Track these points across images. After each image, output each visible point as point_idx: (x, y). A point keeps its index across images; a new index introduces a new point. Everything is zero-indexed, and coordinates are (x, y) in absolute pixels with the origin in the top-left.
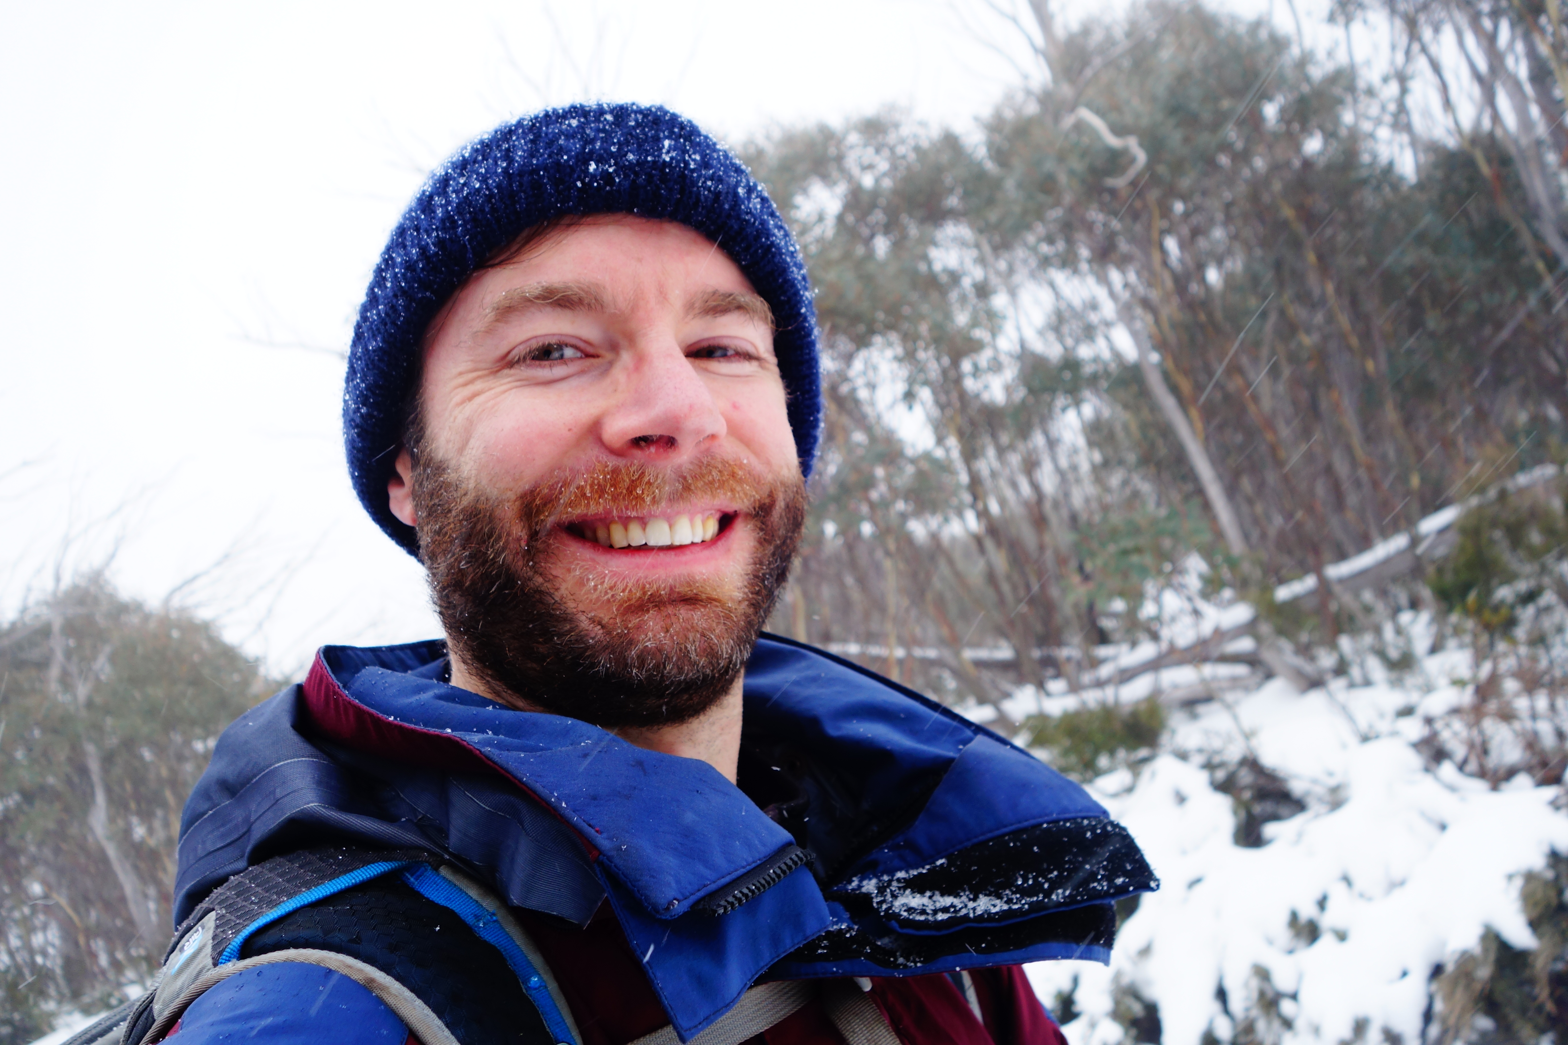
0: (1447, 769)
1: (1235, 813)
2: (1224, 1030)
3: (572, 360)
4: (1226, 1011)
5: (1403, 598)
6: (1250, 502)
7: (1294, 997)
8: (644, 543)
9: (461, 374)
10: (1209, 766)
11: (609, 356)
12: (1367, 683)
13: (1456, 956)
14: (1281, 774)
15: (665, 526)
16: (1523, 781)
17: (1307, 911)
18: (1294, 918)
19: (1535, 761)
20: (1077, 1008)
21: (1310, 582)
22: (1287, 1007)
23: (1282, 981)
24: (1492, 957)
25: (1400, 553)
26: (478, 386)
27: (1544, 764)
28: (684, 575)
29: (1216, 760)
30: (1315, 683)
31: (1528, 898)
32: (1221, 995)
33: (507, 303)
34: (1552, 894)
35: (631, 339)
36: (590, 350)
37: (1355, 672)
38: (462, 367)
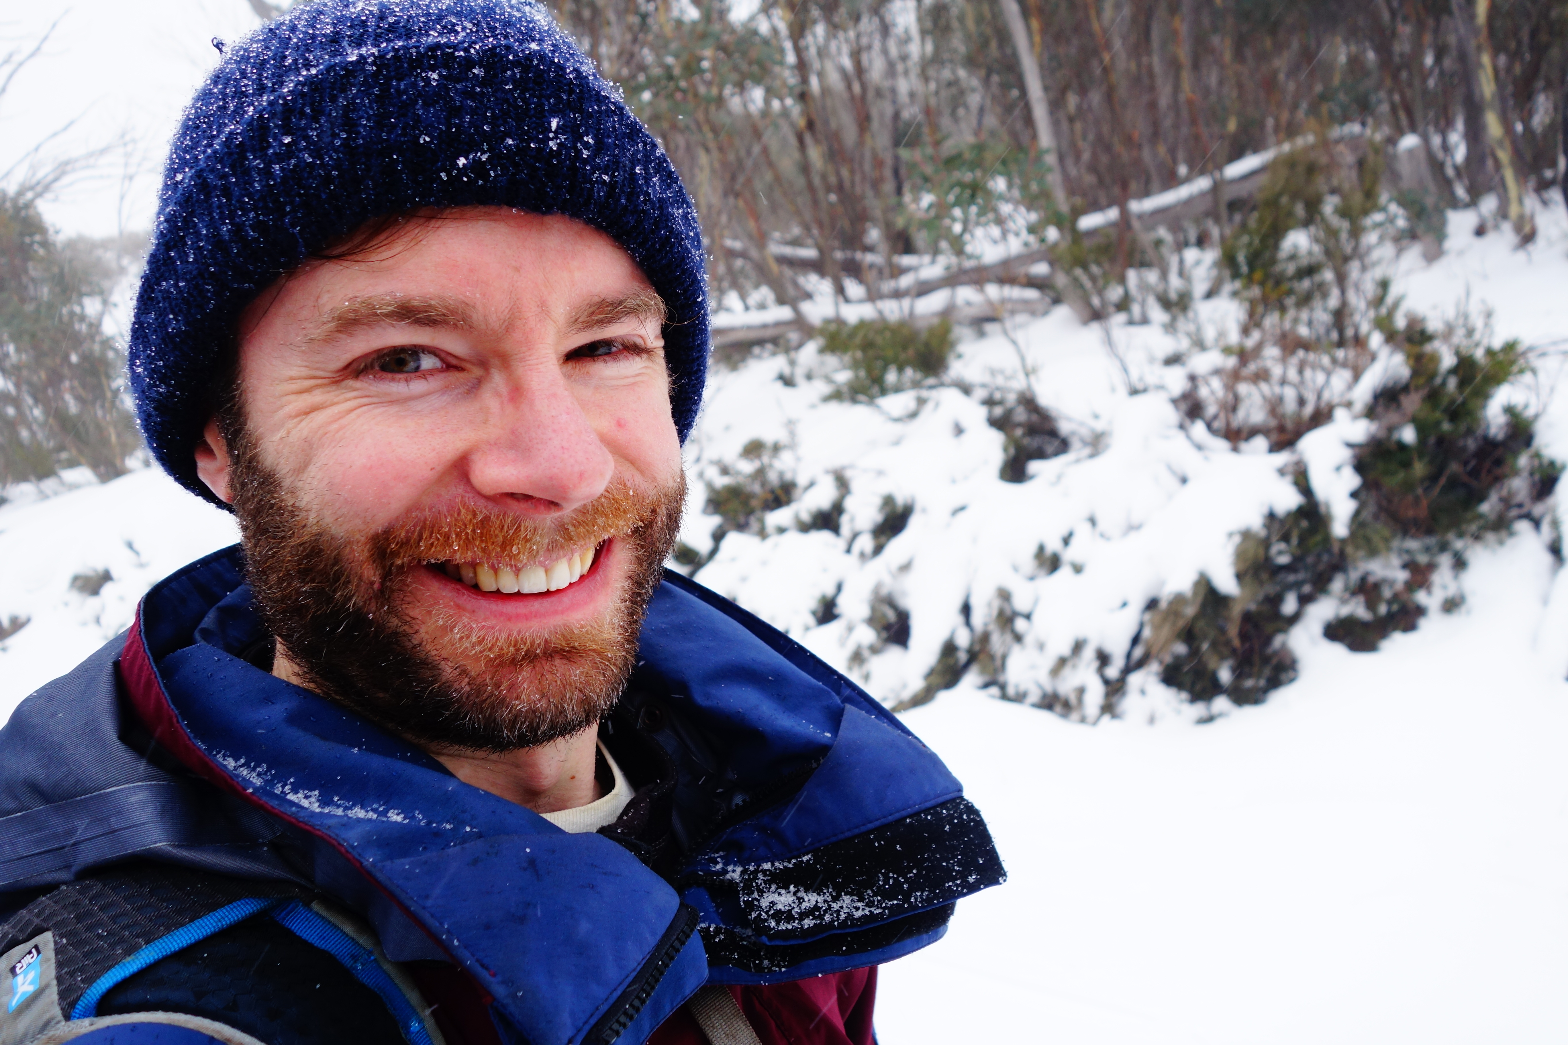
0: (1199, 428)
1: (1005, 449)
2: (963, 639)
3: (432, 372)
4: (968, 623)
5: (1193, 235)
6: (1071, 120)
7: (1028, 617)
8: (516, 590)
9: (292, 378)
10: (989, 402)
11: (477, 372)
12: (1145, 321)
13: (1171, 597)
14: (1053, 413)
15: (541, 573)
16: (1260, 443)
17: (1053, 545)
18: (1041, 549)
19: (1273, 423)
20: (837, 611)
21: (1113, 214)
22: (1020, 625)
23: (1020, 603)
24: (1200, 599)
25: (1202, 194)
26: (317, 397)
27: (1281, 429)
28: (560, 627)
29: (997, 396)
30: (1096, 315)
31: (1240, 555)
32: (966, 610)
33: (351, 315)
34: (1261, 552)
35: (505, 361)
36: (454, 362)
37: (1136, 309)
38: (294, 372)
